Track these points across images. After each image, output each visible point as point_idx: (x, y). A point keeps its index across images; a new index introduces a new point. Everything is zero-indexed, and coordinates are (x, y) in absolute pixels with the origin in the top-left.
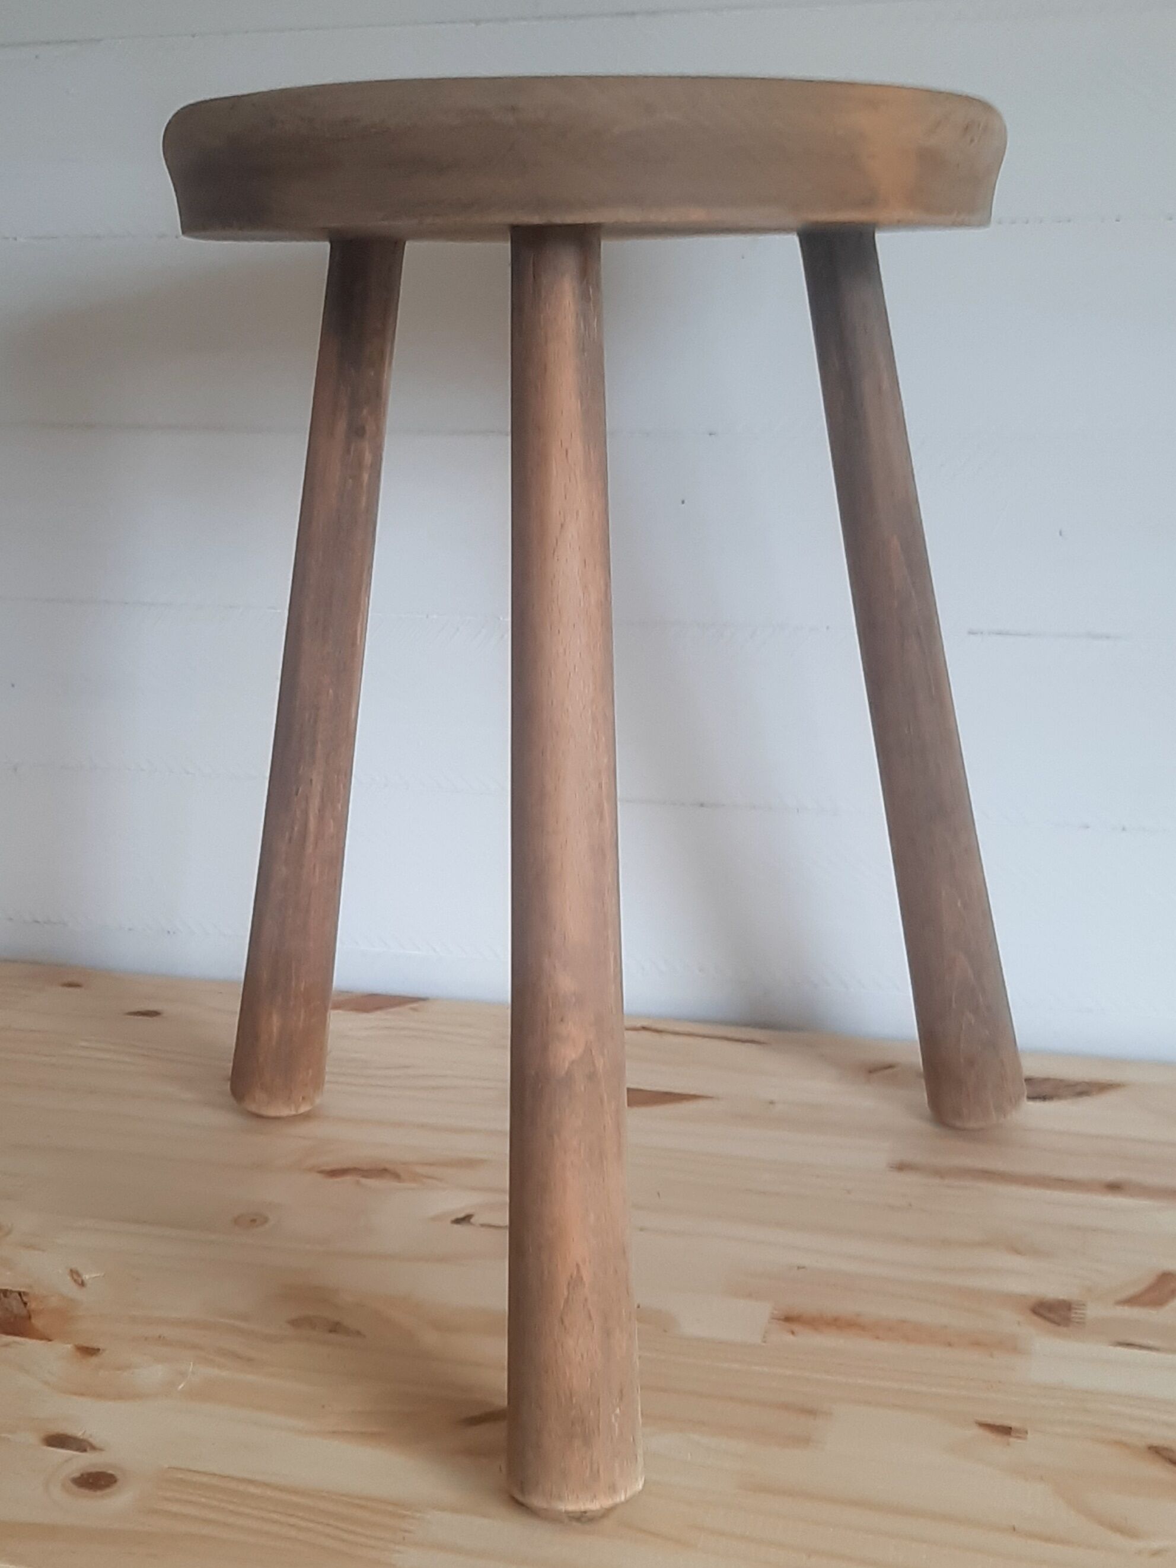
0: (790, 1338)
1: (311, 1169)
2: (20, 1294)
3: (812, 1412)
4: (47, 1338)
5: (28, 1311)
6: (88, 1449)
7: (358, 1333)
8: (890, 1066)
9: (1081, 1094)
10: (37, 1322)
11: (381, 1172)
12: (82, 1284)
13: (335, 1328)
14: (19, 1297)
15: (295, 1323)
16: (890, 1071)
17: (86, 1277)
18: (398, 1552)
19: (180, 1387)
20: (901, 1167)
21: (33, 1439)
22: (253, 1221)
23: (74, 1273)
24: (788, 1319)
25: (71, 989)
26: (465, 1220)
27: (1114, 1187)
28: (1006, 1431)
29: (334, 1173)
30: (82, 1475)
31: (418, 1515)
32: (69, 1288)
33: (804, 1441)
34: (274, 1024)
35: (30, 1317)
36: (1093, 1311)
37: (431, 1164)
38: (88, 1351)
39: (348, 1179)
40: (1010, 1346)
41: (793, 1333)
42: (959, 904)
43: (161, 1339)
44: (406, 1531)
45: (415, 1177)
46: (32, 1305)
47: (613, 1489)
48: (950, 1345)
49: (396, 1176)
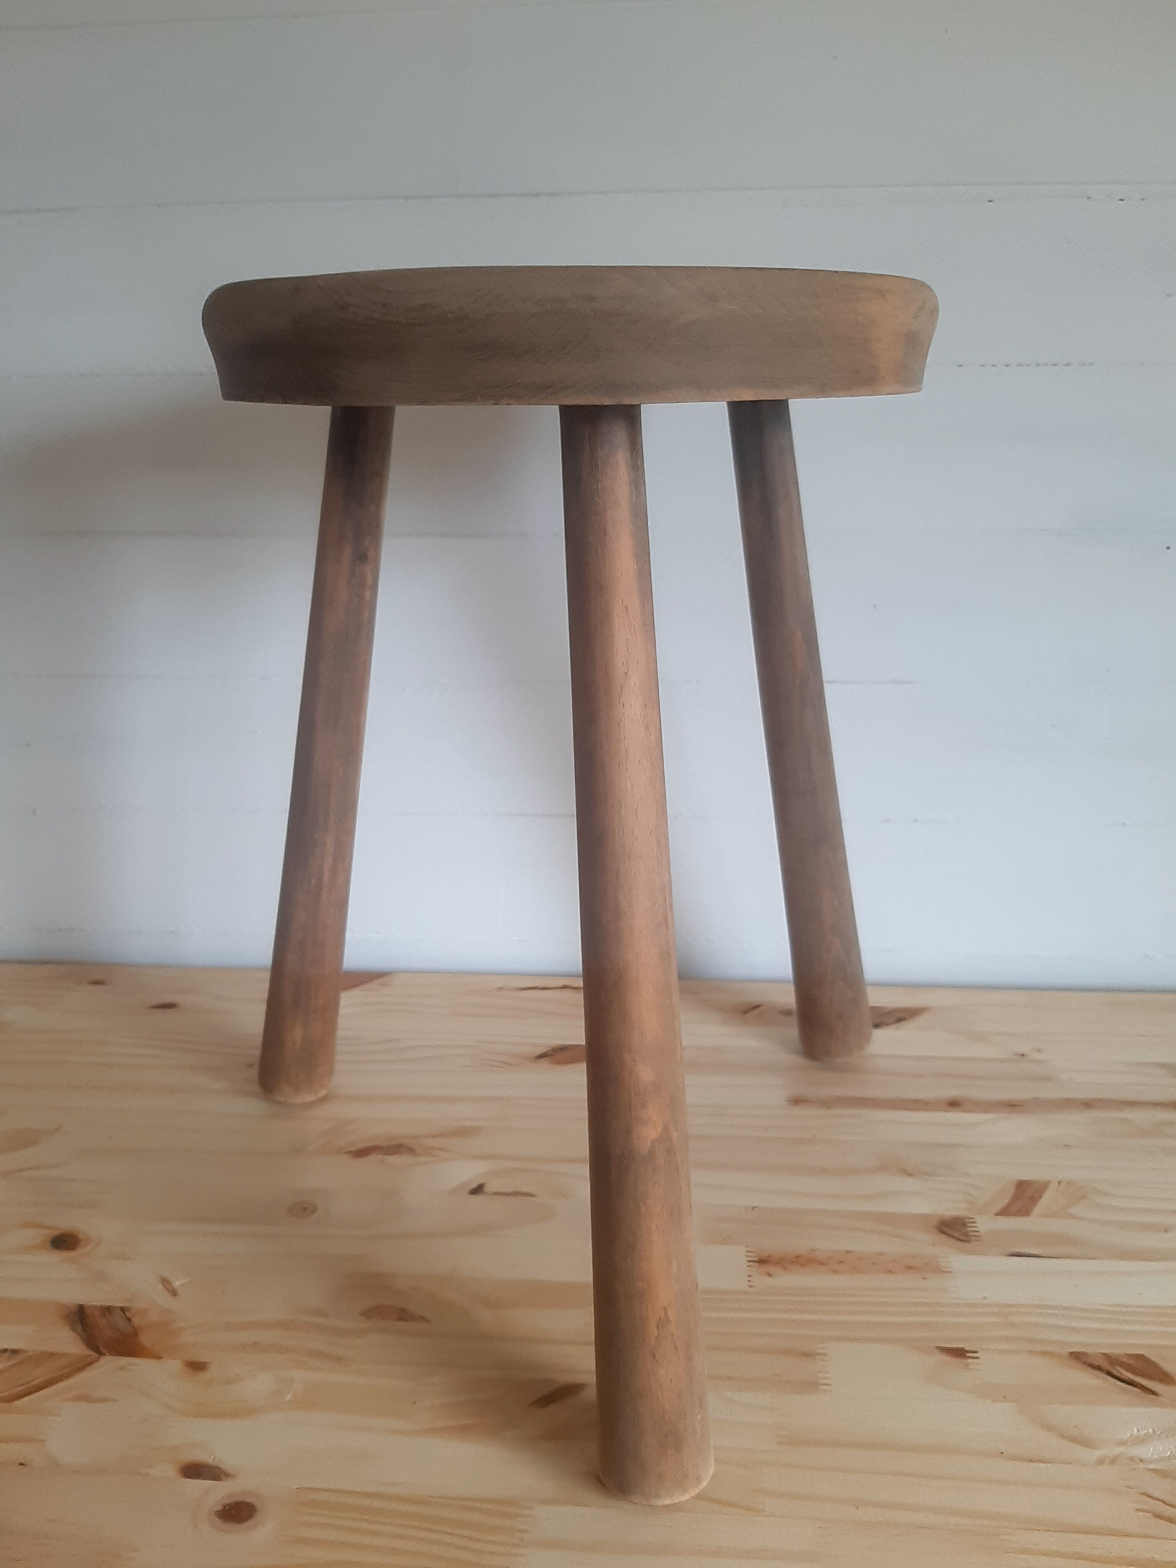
0: (769, 1281)
1: (339, 1151)
2: (123, 1309)
3: (808, 1355)
4: (158, 1357)
5: (134, 1328)
6: (223, 1478)
7: (423, 1319)
8: (757, 1007)
9: (900, 1020)
10: (145, 1339)
11: (397, 1148)
12: (174, 1293)
13: (403, 1315)
14: (122, 1314)
15: (369, 1314)
16: (757, 1011)
17: (176, 1284)
18: (521, 1555)
19: (288, 1398)
20: (797, 1101)
21: (170, 1471)
22: (305, 1209)
23: (165, 1282)
24: (762, 1261)
25: (96, 987)
26: (478, 1190)
27: (954, 1104)
28: (960, 1353)
29: (361, 1153)
30: (225, 1507)
31: (527, 1512)
32: (163, 1299)
33: (812, 1386)
34: (296, 1034)
35: (136, 1335)
36: (984, 1224)
37: (435, 1136)
38: (196, 1367)
39: (373, 1158)
40: (934, 1268)
41: (770, 1275)
42: (836, 903)
43: (256, 1346)
44: (522, 1531)
45: (429, 1151)
46: (136, 1321)
47: (698, 1480)
48: (891, 1272)
49: (411, 1151)
